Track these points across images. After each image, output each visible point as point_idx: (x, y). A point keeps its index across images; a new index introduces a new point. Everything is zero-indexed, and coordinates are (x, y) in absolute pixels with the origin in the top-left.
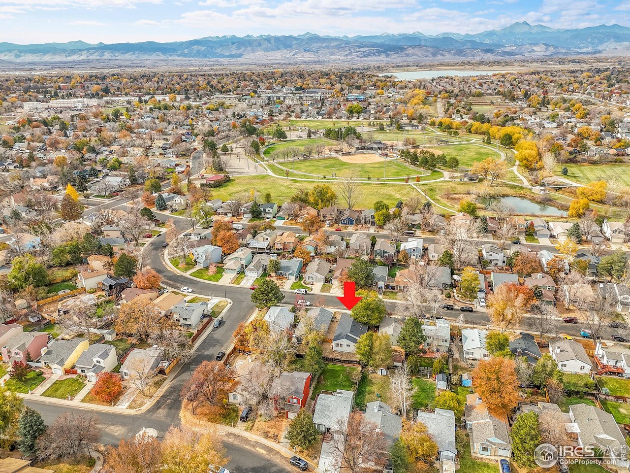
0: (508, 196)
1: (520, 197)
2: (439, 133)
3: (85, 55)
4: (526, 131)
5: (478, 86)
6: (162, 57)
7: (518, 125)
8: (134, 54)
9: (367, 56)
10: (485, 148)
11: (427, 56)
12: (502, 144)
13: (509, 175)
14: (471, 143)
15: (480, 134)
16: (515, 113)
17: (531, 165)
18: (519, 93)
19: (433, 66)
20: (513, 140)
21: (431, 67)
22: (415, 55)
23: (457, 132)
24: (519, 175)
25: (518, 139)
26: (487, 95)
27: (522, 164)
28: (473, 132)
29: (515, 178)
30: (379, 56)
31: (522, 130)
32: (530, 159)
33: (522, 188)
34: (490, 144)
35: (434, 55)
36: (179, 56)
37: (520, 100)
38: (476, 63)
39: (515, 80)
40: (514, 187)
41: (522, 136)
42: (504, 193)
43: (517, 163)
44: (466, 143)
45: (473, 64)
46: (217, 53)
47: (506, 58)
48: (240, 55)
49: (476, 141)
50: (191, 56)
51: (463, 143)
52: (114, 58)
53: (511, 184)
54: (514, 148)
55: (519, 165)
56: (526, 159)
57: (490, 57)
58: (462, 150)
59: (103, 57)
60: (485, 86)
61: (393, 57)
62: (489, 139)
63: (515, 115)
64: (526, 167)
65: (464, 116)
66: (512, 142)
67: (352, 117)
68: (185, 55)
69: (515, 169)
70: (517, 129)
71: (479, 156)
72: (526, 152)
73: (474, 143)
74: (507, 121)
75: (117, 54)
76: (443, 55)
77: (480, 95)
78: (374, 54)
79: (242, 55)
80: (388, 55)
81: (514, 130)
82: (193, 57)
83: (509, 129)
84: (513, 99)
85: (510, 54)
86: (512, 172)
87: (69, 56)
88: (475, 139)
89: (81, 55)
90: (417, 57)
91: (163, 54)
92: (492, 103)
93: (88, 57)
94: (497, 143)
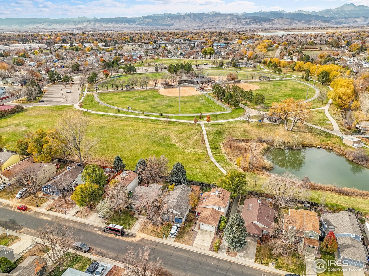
0: (310, 147)
1: (325, 148)
2: (267, 70)
3: (85, 25)
4: (344, 69)
5: (314, 39)
6: (127, 25)
7: (338, 64)
8: (112, 24)
9: (248, 24)
10: (302, 84)
11: (286, 24)
12: (319, 81)
13: (317, 117)
14: (291, 80)
15: (302, 71)
16: (337, 55)
17: (345, 104)
18: (343, 43)
19: (288, 29)
20: (330, 77)
21: (287, 30)
22: (278, 23)
23: (281, 70)
24: (330, 118)
25: (335, 76)
26: (318, 44)
27: (335, 103)
28: (296, 69)
29: (323, 121)
30: (255, 24)
31: (339, 68)
32: (345, 98)
33: (330, 136)
34: (308, 80)
35: (291, 24)
36: (137, 25)
37: (343, 47)
38: (317, 28)
39: (341, 35)
40: (320, 133)
41: (340, 74)
42: (306, 142)
43: (330, 101)
44: (286, 79)
45: (314, 28)
46: (159, 23)
47: (338, 26)
48: (172, 25)
49: (296, 77)
50: (144, 25)
51: (284, 79)
52: (101, 26)
53: (317, 129)
54: (329, 85)
55: (332, 104)
56: (340, 98)
57: (327, 25)
58: (279, 85)
59: (95, 26)
60: (318, 39)
61: (264, 25)
62: (308, 75)
63: (336, 57)
64: (340, 106)
65: (294, 57)
66: (329, 79)
67: (205, 57)
68: (140, 25)
69: (326, 108)
70: (335, 67)
71: (292, 92)
72: (341, 90)
73: (294, 79)
74: (328, 61)
75: (102, 24)
76: (296, 24)
77: (312, 44)
78: (253, 23)
79: (174, 24)
80: (261, 24)
81: (332, 68)
82: (145, 25)
83: (327, 67)
84: (338, 47)
85: (341, 23)
86: (322, 112)
87: (77, 25)
88: (297, 76)
89: (83, 24)
90: (280, 25)
91: (128, 24)
92: (321, 49)
93: (86, 25)
94: (315, 79)
